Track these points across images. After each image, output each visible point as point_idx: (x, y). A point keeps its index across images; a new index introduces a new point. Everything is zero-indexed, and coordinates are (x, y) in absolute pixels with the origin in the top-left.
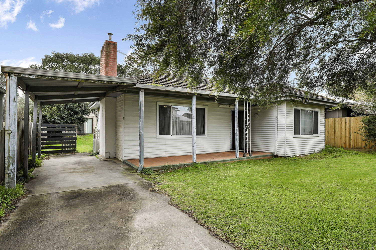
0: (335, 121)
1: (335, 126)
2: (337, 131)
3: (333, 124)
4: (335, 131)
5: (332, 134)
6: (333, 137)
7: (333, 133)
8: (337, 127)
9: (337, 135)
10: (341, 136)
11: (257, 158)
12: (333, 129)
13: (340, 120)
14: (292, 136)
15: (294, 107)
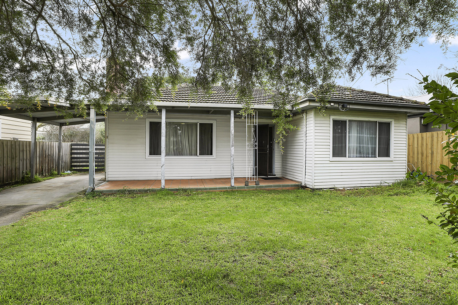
0: (432, 137)
1: (432, 145)
2: (435, 153)
3: (429, 141)
4: (432, 153)
5: (427, 158)
6: (429, 162)
7: (430, 155)
8: (435, 147)
9: (435, 158)
10: (441, 161)
11: (267, 188)
12: (430, 149)
13: (440, 134)
14: (328, 159)
15: (332, 117)
